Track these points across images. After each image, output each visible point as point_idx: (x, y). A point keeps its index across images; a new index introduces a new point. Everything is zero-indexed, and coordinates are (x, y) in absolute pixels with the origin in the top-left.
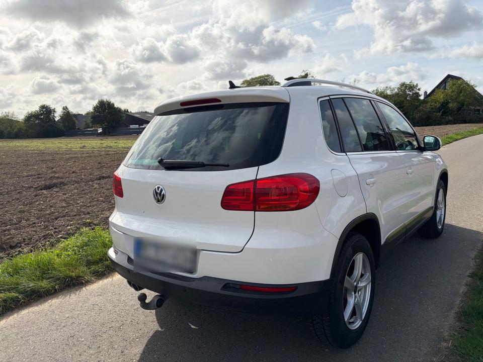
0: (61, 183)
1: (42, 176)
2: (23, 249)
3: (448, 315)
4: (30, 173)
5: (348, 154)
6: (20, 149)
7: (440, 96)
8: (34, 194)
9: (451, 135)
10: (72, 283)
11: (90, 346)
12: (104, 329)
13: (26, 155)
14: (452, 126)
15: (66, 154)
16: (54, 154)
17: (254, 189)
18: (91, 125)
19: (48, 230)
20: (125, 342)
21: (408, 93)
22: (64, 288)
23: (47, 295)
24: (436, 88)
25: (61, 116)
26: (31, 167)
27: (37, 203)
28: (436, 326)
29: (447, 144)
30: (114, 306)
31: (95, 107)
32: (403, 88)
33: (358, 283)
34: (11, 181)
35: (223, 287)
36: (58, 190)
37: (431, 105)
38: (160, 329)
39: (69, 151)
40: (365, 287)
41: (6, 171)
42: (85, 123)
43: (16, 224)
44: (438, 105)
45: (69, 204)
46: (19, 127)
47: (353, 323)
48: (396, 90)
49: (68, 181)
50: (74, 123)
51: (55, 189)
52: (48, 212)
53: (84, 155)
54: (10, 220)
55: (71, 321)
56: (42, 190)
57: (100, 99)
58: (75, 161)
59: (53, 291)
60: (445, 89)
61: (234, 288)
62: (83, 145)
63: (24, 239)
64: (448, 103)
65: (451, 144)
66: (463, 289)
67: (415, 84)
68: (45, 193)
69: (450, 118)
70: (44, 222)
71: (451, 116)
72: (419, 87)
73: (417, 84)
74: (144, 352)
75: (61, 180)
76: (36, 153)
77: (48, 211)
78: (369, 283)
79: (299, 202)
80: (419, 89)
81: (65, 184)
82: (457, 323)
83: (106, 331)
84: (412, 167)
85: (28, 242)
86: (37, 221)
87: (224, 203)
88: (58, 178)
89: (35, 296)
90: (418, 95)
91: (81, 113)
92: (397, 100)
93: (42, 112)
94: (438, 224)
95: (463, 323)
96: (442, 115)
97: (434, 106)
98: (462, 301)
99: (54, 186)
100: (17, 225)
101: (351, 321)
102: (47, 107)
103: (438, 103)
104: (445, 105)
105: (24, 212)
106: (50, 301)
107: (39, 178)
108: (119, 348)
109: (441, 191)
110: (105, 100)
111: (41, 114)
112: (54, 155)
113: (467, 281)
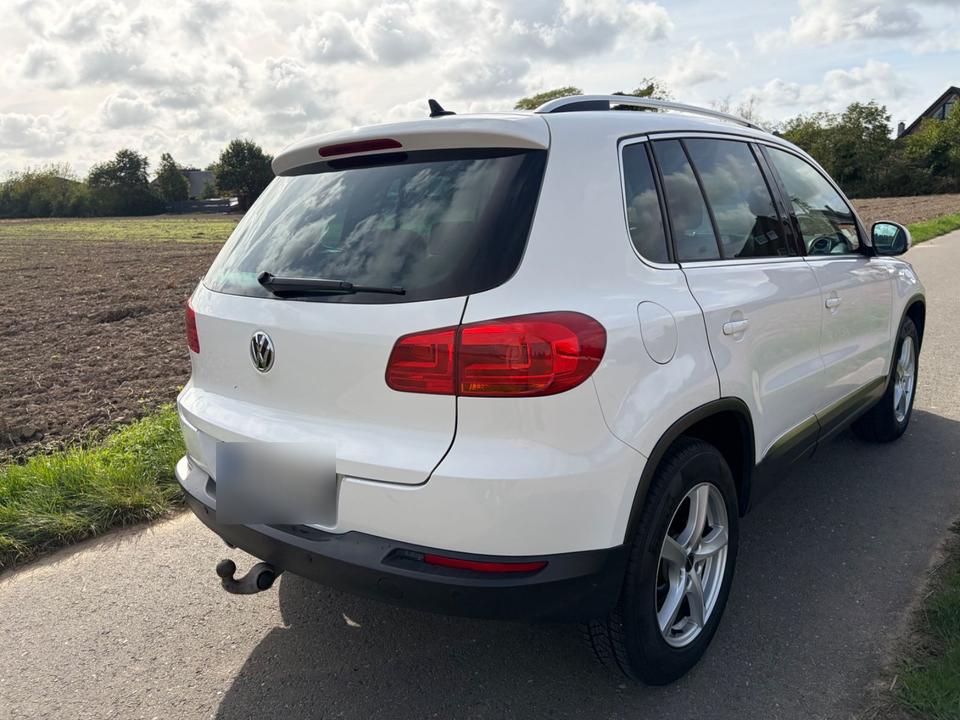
0: (142, 309)
1: (110, 293)
2: (45, 444)
3: (895, 618)
4: (86, 288)
5: (683, 265)
6: (78, 237)
7: (932, 134)
8: (87, 330)
9: (950, 216)
10: (125, 519)
11: (137, 657)
12: (171, 621)
13: (88, 251)
14: (954, 196)
15: (165, 249)
16: (139, 249)
17: (455, 346)
18: (216, 192)
19: (99, 406)
20: (207, 650)
21: (864, 125)
22: (108, 529)
23: (71, 543)
24: (924, 115)
25: (158, 173)
26: (92, 276)
27: (89, 349)
28: (868, 640)
29: (939, 235)
30: (201, 572)
31: (224, 155)
32: (854, 115)
33: (696, 548)
34: (47, 303)
35: (389, 555)
36: (134, 323)
37: (911, 153)
38: (282, 626)
39: (171, 243)
40: (715, 555)
41: (42, 283)
42: (204, 187)
43: (40, 392)
44: (926, 152)
45: (150, 353)
46: (78, 194)
47: (681, 632)
48: (840, 119)
49: (155, 306)
50: (184, 188)
51: (129, 322)
52: (106, 368)
53: (196, 252)
54: (30, 383)
55: (112, 598)
56: (103, 322)
57: (234, 139)
58: (177, 265)
59: (86, 534)
60: (943, 118)
61: (412, 559)
62: (199, 231)
63: (51, 424)
64: (947, 147)
65: (948, 235)
66: (936, 558)
67: (880, 108)
68: (108, 328)
69: (951, 180)
70: (95, 389)
71: (953, 177)
72: (888, 113)
73: (884, 107)
74: (242, 674)
75: (143, 303)
76: (106, 247)
77: (106, 365)
78: (722, 547)
79: (555, 379)
80: (888, 119)
81: (150, 312)
82: (914, 637)
83: (175, 623)
84: (839, 293)
85: (57, 429)
86: (82, 386)
87: (393, 374)
88: (138, 298)
89: (48, 545)
90: (884, 129)
91: (197, 168)
92: (841, 140)
93: (122, 164)
94: (897, 412)
95: (926, 638)
96: (935, 173)
97: (917, 155)
98: (931, 585)
99: (127, 315)
100: (42, 394)
101: (676, 628)
102: (131, 154)
103: (925, 148)
104: (940, 152)
105: (60, 366)
106: (77, 554)
107: (101, 297)
108: (194, 663)
109: (908, 343)
110: (244, 141)
111: (121, 169)
112: (140, 251)
113: (947, 540)
